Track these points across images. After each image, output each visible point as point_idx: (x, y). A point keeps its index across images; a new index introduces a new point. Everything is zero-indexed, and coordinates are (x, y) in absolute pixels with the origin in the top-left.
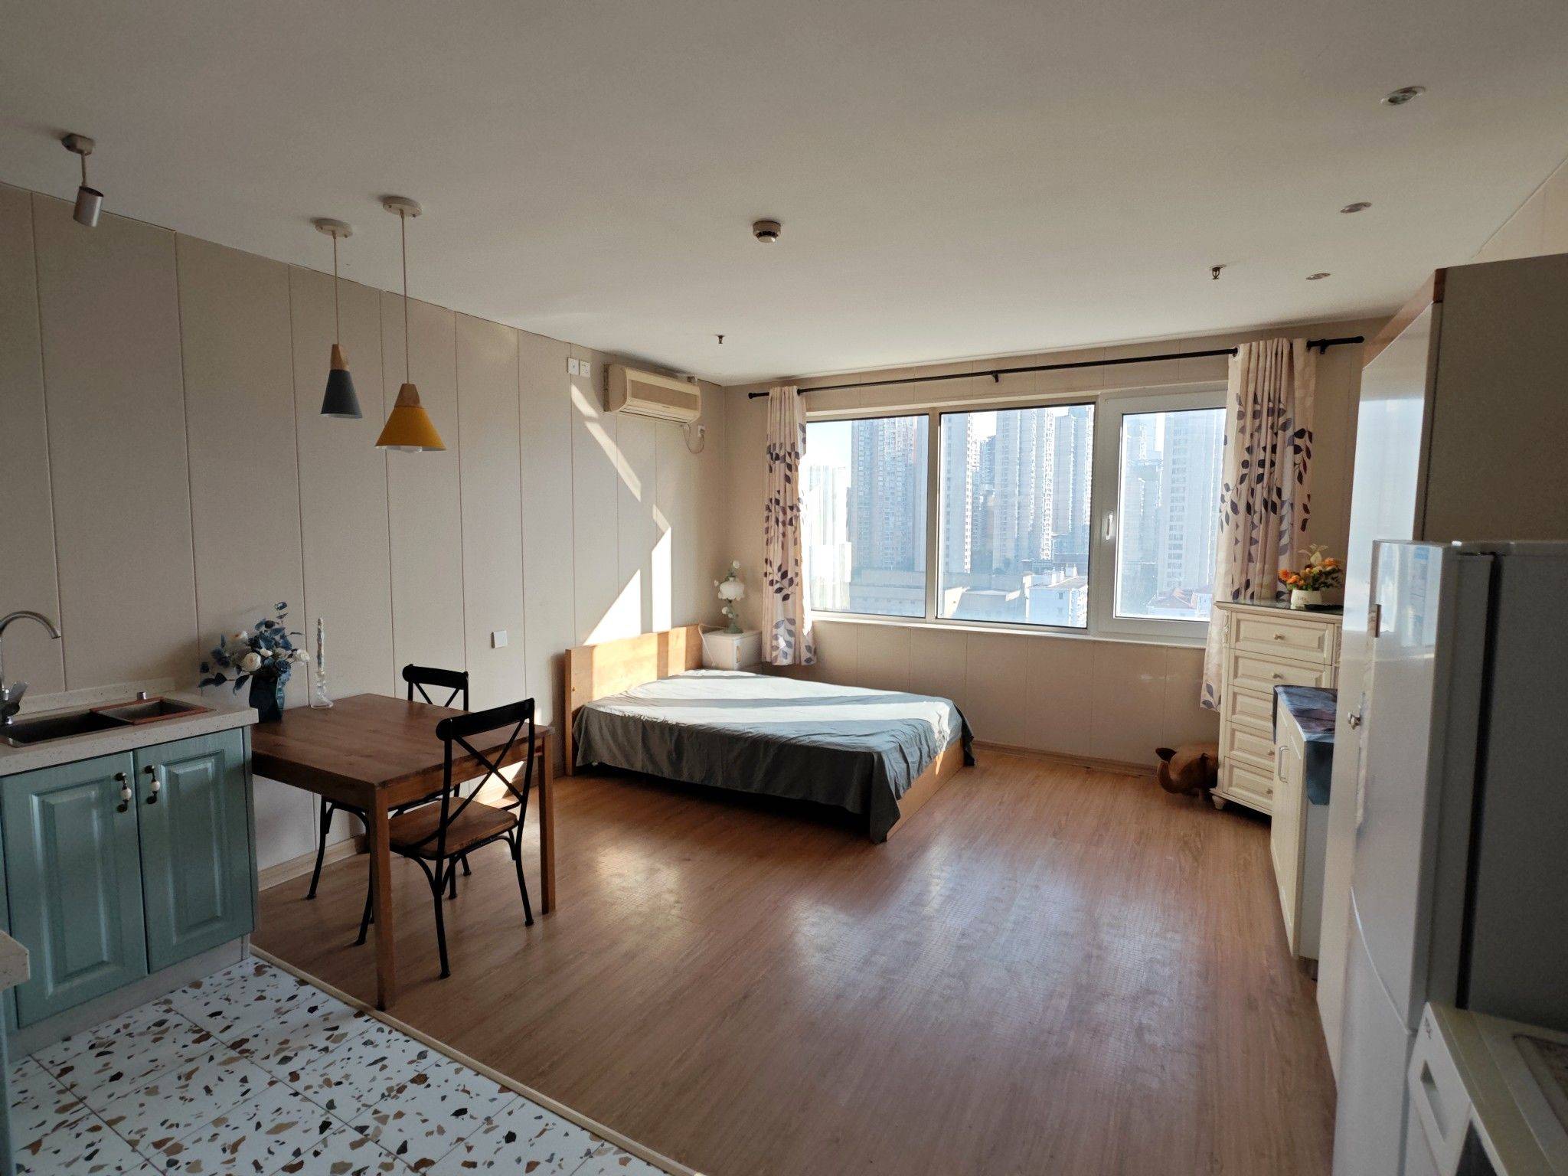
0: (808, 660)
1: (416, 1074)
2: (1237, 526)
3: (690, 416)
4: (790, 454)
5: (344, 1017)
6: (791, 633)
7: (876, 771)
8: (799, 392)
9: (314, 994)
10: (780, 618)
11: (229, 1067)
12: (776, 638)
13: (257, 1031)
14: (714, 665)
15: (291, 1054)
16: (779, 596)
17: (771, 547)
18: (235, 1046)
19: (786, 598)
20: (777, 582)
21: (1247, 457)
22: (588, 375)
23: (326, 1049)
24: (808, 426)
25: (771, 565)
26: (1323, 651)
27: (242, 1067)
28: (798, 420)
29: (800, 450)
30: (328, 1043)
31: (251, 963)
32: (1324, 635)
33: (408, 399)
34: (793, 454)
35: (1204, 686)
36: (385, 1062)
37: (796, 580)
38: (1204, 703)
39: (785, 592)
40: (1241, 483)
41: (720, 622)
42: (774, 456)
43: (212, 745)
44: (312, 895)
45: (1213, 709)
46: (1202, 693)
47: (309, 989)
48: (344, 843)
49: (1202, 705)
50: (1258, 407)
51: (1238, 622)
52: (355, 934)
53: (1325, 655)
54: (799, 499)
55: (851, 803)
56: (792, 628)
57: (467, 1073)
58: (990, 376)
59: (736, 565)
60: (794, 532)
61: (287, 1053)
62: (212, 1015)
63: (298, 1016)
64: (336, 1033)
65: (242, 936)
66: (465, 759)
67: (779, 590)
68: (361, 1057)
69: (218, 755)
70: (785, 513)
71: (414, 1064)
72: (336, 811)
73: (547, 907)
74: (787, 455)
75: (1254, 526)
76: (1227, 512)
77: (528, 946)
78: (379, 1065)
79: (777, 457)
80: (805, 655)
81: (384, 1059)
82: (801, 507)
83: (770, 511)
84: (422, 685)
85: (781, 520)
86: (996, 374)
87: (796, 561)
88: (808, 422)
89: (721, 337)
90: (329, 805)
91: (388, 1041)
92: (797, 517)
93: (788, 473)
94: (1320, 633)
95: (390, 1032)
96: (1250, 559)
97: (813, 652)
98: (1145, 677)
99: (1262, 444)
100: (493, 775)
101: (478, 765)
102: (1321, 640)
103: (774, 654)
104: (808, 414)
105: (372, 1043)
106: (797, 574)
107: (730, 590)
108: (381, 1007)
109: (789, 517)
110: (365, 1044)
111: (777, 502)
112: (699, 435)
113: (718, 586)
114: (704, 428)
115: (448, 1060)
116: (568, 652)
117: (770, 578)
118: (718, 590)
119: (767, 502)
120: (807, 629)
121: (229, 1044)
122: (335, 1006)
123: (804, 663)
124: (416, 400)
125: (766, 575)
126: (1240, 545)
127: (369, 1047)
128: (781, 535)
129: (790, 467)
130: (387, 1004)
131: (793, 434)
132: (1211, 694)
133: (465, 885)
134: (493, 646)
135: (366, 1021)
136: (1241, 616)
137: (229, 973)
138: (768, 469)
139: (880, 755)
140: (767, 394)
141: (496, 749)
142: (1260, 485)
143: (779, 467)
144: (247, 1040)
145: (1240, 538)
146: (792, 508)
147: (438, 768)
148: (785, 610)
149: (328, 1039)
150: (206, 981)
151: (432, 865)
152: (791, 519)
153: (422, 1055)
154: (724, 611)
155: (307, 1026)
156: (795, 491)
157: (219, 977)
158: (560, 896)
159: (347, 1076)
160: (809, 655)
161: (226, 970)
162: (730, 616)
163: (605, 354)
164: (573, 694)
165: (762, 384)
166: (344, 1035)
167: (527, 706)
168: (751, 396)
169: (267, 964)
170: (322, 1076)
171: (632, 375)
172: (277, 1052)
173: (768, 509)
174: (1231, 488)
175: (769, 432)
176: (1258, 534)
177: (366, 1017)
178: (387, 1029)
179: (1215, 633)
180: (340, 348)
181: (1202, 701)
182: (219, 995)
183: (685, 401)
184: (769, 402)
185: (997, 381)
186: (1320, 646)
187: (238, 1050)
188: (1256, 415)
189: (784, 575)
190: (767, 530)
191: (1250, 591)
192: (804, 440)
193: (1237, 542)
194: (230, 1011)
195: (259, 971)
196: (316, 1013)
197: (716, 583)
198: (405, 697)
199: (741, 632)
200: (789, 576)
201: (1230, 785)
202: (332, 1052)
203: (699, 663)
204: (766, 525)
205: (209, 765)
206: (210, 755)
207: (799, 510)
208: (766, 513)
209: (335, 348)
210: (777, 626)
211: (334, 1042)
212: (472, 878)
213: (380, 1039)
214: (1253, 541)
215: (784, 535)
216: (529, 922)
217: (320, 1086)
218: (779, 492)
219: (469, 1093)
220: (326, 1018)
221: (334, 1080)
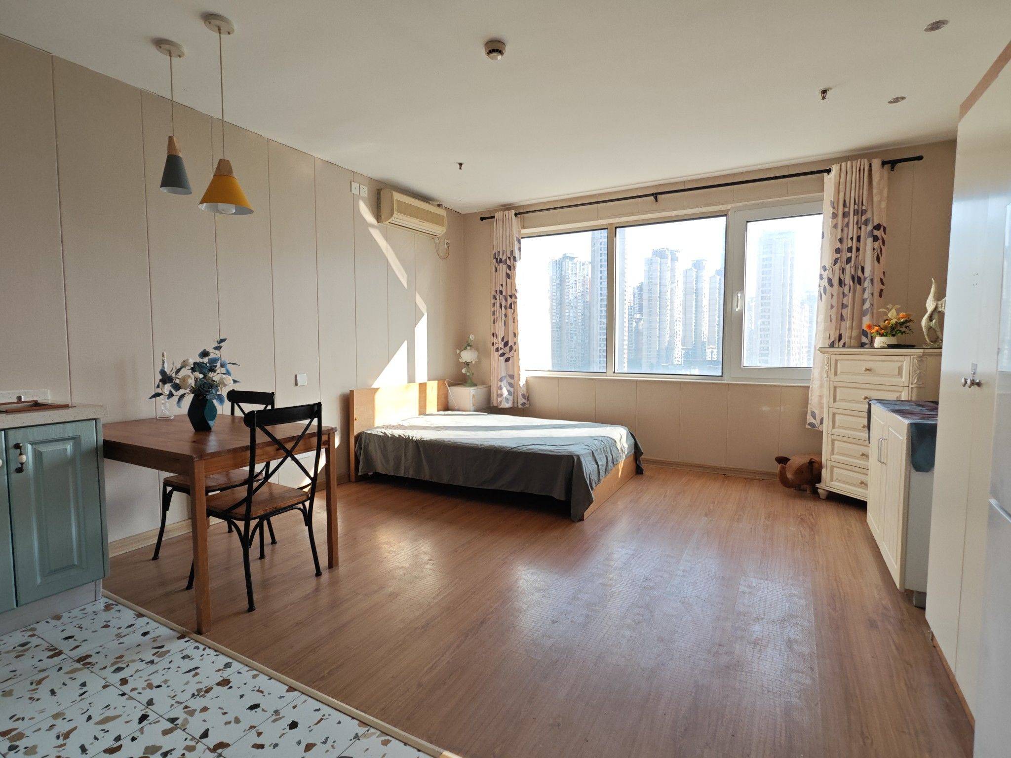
0: (524, 404)
1: (222, 679)
2: (832, 296)
3: (440, 230)
4: (509, 258)
5: (169, 639)
6: (511, 385)
7: (575, 469)
8: (516, 215)
9: (148, 623)
10: (503, 374)
11: (72, 676)
12: (501, 388)
13: (100, 649)
14: (456, 408)
15: (124, 666)
16: (503, 359)
17: (497, 324)
18: (79, 660)
19: (507, 360)
20: (501, 349)
21: (839, 245)
22: (366, 196)
23: (152, 662)
24: (522, 241)
25: (496, 338)
26: (901, 377)
27: (84, 675)
28: (515, 235)
29: (517, 256)
30: (154, 658)
31: (101, 603)
32: (902, 365)
33: (223, 172)
34: (512, 258)
35: (809, 412)
36: (197, 671)
37: (515, 348)
38: (810, 424)
39: (506, 356)
40: (834, 265)
41: (461, 380)
42: (499, 260)
43: (70, 430)
44: (156, 557)
45: (816, 428)
46: (808, 417)
47: (144, 620)
48: (182, 523)
49: (808, 426)
50: (847, 210)
51: (836, 361)
52: (185, 583)
53: (903, 379)
54: (516, 290)
55: (558, 493)
56: (512, 381)
57: (262, 678)
58: (652, 198)
59: (472, 337)
60: (513, 314)
61: (120, 665)
62: (66, 638)
63: (135, 638)
64: (161, 650)
65: (95, 581)
66: (267, 444)
67: (503, 355)
68: (179, 667)
69: (76, 439)
70: (506, 300)
71: (221, 672)
72: (175, 493)
73: (332, 563)
74: (508, 259)
75: (844, 295)
76: (825, 286)
77: (317, 590)
78: (193, 673)
79: (501, 261)
80: (521, 400)
81: (197, 668)
82: (518, 295)
83: (496, 299)
84: (240, 404)
85: (503, 304)
86: (655, 195)
87: (515, 334)
88: (522, 238)
89: (461, 165)
90: (169, 489)
91: (202, 656)
92: (515, 303)
93: (508, 272)
94: (899, 364)
95: (204, 649)
96: (842, 319)
97: (526, 399)
98: (765, 409)
99: (850, 236)
100: (289, 459)
101: (278, 450)
102: (900, 369)
103: (499, 399)
104: (523, 231)
105: (189, 657)
106: (515, 343)
107: (467, 356)
108: (199, 632)
109: (509, 303)
110: (183, 658)
111: (501, 292)
112: (446, 246)
113: (460, 354)
114: (449, 242)
115: (248, 669)
116: (352, 392)
117: (496, 346)
118: (459, 356)
119: (493, 293)
120: (522, 382)
121: (76, 659)
122: (163, 631)
123: (520, 406)
124: (230, 171)
125: (493, 344)
126: (834, 309)
127: (186, 660)
128: (503, 316)
129: (509, 268)
130: (204, 630)
131: (511, 244)
132: (814, 417)
133: (273, 550)
134: (296, 384)
135: (186, 642)
136: (838, 357)
137: (84, 609)
138: (494, 269)
139: (578, 457)
140: (493, 217)
141: (291, 439)
142: (848, 266)
143: (502, 268)
144: (90, 656)
145: (835, 304)
146: (511, 296)
147: (245, 449)
148: (507, 369)
149: (154, 655)
150: (65, 615)
151: (241, 525)
152: (511, 304)
153: (228, 665)
154: (464, 371)
155: (139, 645)
156: (513, 284)
157: (76, 612)
158: (342, 555)
159: (166, 681)
160: (524, 401)
161: (81, 608)
162: (468, 374)
163: (379, 182)
164: (355, 422)
165: (489, 211)
166: (169, 651)
167: (316, 408)
168: (482, 219)
169: (114, 603)
170: (146, 681)
171: (397, 196)
172: (113, 665)
173: (495, 298)
174: (827, 268)
175: (495, 244)
176: (848, 301)
177: (187, 639)
178: (202, 647)
179: (816, 373)
180: (175, 138)
181: (807, 423)
182: (74, 624)
183: (435, 219)
184: (495, 222)
185: (656, 201)
186: (900, 373)
187: (82, 663)
188: (845, 215)
189: (506, 344)
190: (494, 313)
191: (842, 342)
192: (519, 249)
193: (832, 307)
194: (79, 635)
195: (108, 607)
196: (148, 636)
197: (458, 351)
198: (229, 413)
199: (475, 385)
200: (510, 345)
201: (832, 480)
202: (157, 663)
203: (446, 406)
204: (493, 310)
205: (69, 447)
206: (69, 439)
207: (516, 298)
208: (493, 301)
209: (171, 139)
210: (501, 380)
211: (159, 656)
212: (277, 545)
213: (196, 654)
214: (844, 306)
215: (506, 316)
216: (318, 574)
217: (144, 689)
218: (502, 285)
219: (262, 692)
220: (155, 640)
221: (155, 684)
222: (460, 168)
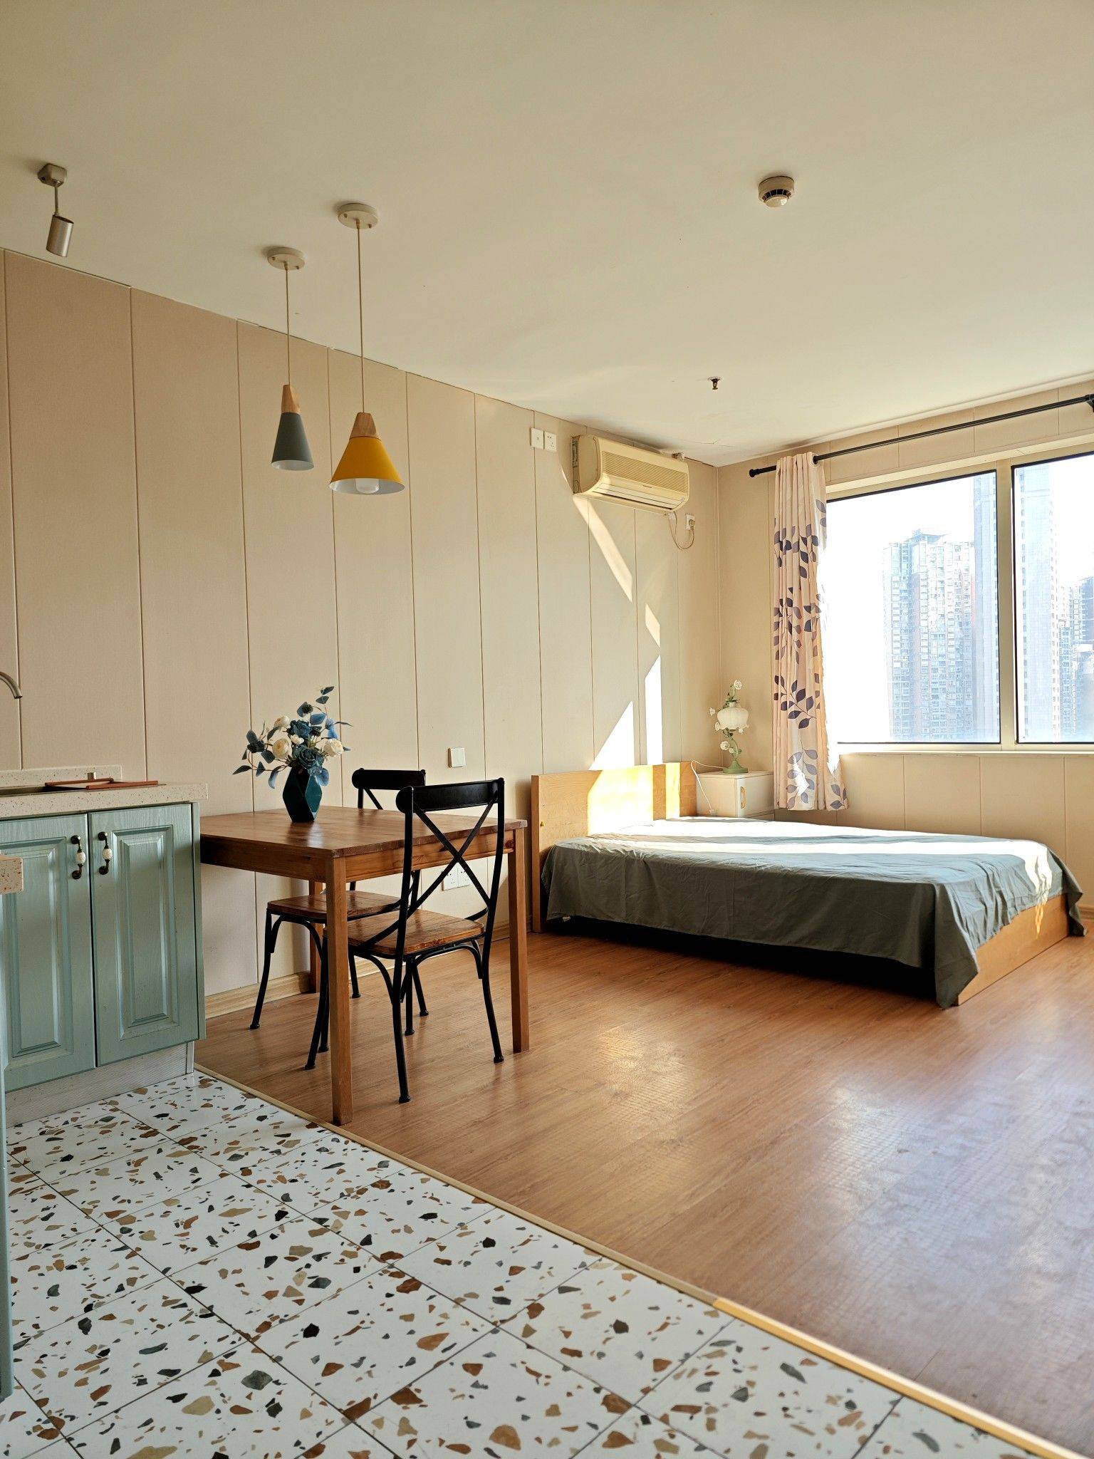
0: (837, 804)
1: (378, 1180)
3: (677, 499)
4: (805, 540)
5: (296, 1126)
6: (810, 769)
7: (939, 911)
8: (816, 460)
9: (262, 1106)
10: (797, 749)
11: (179, 1159)
12: (792, 775)
13: (205, 1132)
14: (711, 813)
15: (242, 1153)
16: (795, 722)
17: (783, 660)
18: (183, 1142)
19: (803, 724)
20: (792, 704)
22: (555, 449)
23: (278, 1152)
24: (829, 506)
25: (783, 685)
27: (192, 1160)
28: (816, 496)
29: (818, 534)
30: (280, 1147)
31: (193, 1080)
33: (363, 430)
34: (809, 539)
36: (342, 1167)
37: (817, 701)
39: (801, 717)
41: (720, 764)
42: (784, 545)
43: (160, 818)
44: (255, 1026)
47: (257, 1102)
48: (287, 979)
52: (305, 1060)
54: (817, 596)
55: (908, 954)
56: (813, 762)
57: (435, 1186)
59: (737, 685)
60: (813, 640)
61: (236, 1152)
62: (158, 1116)
63: (249, 1122)
64: (287, 1139)
65: (187, 1042)
66: (428, 840)
67: (795, 714)
68: (316, 1161)
69: (167, 830)
70: (799, 616)
71: (375, 1171)
72: (283, 924)
73: (519, 1046)
74: (801, 543)
77: (497, 1080)
78: (337, 1169)
79: (789, 546)
80: (832, 798)
81: (340, 1164)
82: (821, 606)
83: (781, 615)
84: (373, 791)
85: (794, 624)
87: (816, 676)
88: (828, 501)
89: (715, 381)
90: (275, 918)
91: (344, 1150)
92: (816, 620)
93: (803, 564)
95: (346, 1143)
97: (842, 793)
100: (458, 866)
101: (442, 850)
103: (790, 796)
104: (830, 489)
105: (327, 1150)
106: (817, 694)
107: (730, 718)
108: (337, 1122)
109: (805, 620)
110: (320, 1150)
111: (790, 603)
112: (688, 527)
113: (715, 715)
114: (693, 519)
115: (414, 1171)
116: (535, 778)
117: (782, 700)
118: (715, 720)
119: (776, 604)
120: (833, 764)
121: (177, 1140)
122: (286, 1117)
123: (830, 808)
124: (373, 430)
125: (776, 697)
127: (324, 1153)
128: (795, 646)
129: (805, 557)
130: (343, 1118)
131: (808, 514)
133: (422, 1024)
134: (450, 765)
135: (320, 1132)
137: (174, 1083)
138: (776, 562)
139: (943, 887)
140: (774, 468)
143: (792, 558)
144: (196, 1139)
146: (808, 609)
148: (803, 740)
149: (279, 1143)
150: (151, 1089)
151: (390, 965)
152: (809, 622)
153: (382, 1165)
154: (723, 746)
155: (257, 1131)
156: (812, 586)
157: (163, 1086)
158: (533, 1037)
159: (302, 1176)
160: (837, 798)
161: (171, 1081)
162: (731, 751)
163: (573, 423)
164: (541, 829)
165: (766, 459)
166: (298, 1141)
167: (495, 788)
168: (753, 473)
169: (211, 1078)
170: (275, 1173)
171: (606, 446)
172: (227, 1151)
173: (779, 613)
175: (777, 516)
177: (320, 1129)
178: (343, 1140)
180: (292, 388)
182: (165, 1099)
183: (670, 480)
184: (777, 476)
187: (187, 1146)
189: (801, 695)
190: (777, 640)
192: (824, 522)
194: (176, 1115)
195: (204, 1083)
196: (266, 1122)
197: (712, 712)
198: (356, 805)
199: (746, 771)
200: (807, 696)
202: (286, 1153)
203: (693, 811)
204: (775, 634)
205: (159, 841)
206: (159, 830)
207: (818, 611)
208: (775, 619)
209: (286, 389)
210: (793, 760)
211: (286, 1146)
212: (429, 1019)
213: (337, 1148)
215: (799, 644)
216: (498, 1059)
217: (274, 1182)
218: (791, 590)
219: (438, 1200)
220: (276, 1126)
221: (288, 1178)
222: (715, 388)
